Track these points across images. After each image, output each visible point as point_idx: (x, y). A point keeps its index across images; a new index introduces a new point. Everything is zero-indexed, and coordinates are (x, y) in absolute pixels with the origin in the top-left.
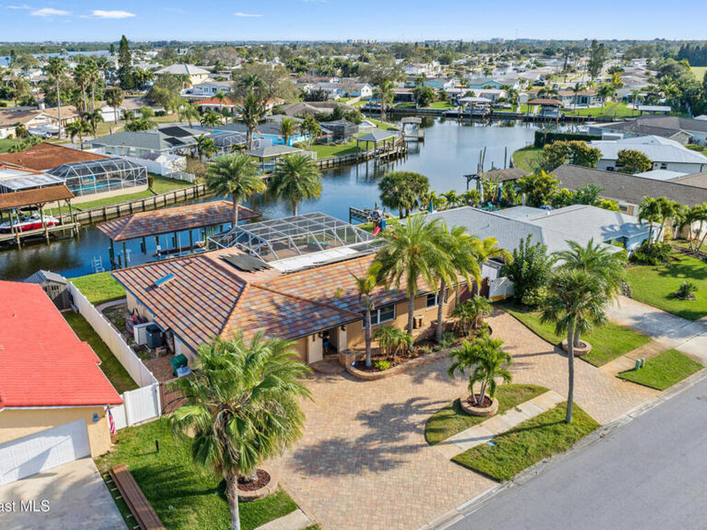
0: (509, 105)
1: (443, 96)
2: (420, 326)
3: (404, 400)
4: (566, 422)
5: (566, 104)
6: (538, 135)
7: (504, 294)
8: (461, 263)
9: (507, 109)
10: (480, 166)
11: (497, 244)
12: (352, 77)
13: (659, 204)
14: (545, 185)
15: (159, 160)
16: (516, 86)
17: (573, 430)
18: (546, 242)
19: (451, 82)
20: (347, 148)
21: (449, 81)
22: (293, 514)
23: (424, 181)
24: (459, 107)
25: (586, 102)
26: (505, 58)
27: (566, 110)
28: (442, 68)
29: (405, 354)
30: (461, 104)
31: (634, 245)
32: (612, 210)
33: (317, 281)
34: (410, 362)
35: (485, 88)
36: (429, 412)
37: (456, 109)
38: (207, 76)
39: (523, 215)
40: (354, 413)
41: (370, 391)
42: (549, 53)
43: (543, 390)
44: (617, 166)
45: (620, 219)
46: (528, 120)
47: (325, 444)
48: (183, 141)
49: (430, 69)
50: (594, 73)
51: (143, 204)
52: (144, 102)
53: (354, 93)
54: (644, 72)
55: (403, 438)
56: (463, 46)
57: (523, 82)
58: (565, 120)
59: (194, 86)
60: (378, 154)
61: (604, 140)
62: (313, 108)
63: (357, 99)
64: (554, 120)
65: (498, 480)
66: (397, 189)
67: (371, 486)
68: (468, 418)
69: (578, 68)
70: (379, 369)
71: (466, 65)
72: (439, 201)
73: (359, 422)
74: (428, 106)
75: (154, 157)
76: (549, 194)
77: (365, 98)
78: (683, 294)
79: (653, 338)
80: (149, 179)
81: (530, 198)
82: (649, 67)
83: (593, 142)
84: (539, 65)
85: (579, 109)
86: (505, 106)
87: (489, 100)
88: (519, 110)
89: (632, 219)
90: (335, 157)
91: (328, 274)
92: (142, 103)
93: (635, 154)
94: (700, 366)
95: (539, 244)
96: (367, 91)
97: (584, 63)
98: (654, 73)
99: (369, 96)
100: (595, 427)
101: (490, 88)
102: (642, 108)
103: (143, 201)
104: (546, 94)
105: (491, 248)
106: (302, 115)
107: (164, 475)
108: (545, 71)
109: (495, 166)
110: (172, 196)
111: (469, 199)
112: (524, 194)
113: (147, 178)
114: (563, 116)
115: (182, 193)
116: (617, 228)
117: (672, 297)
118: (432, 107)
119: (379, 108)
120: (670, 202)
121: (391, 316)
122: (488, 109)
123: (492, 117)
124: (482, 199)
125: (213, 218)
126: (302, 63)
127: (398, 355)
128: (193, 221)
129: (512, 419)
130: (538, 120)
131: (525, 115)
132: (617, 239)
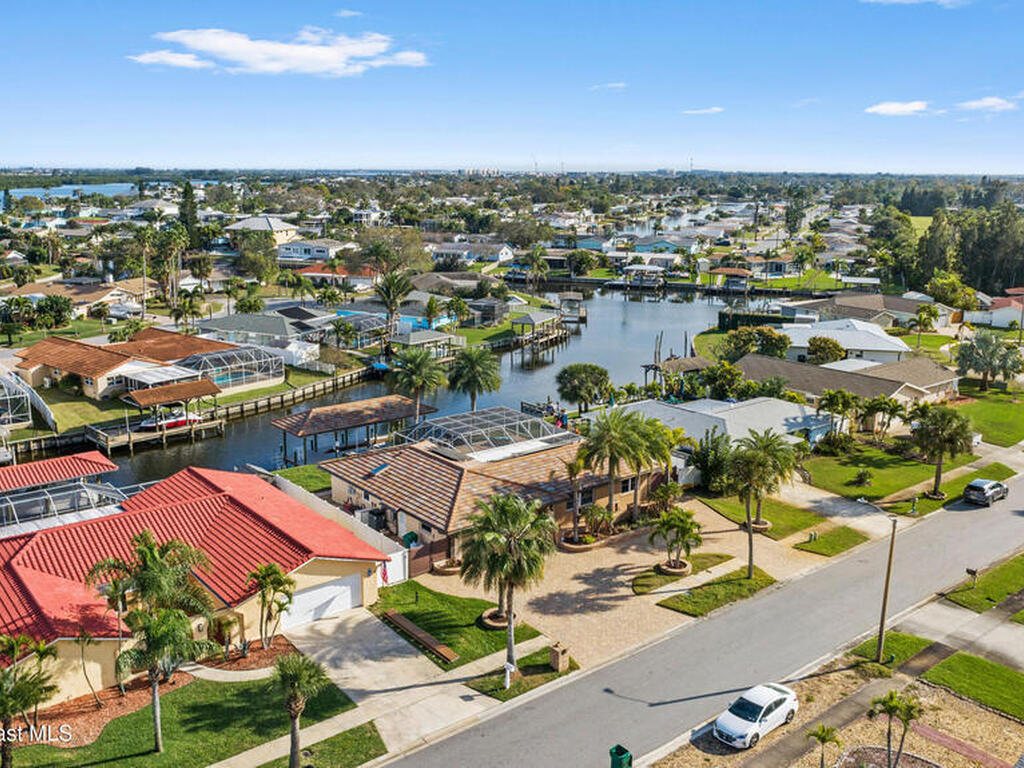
0: (686, 274)
1: (604, 262)
2: (616, 510)
3: (612, 565)
4: (749, 578)
5: (757, 272)
6: (722, 316)
7: (692, 482)
8: (655, 450)
9: (684, 278)
10: (657, 354)
11: (684, 434)
12: (482, 233)
13: (839, 396)
14: (729, 377)
15: (289, 348)
16: (694, 249)
17: (754, 583)
18: (729, 433)
19: (612, 240)
20: (498, 332)
21: (608, 240)
22: (538, 638)
23: (604, 373)
24: (624, 276)
25: (780, 270)
26: (677, 202)
27: (756, 281)
28: (596, 218)
29: (606, 531)
30: (627, 272)
31: (819, 437)
32: (797, 402)
33: (524, 468)
34: (613, 537)
35: (655, 252)
36: (634, 573)
37: (621, 278)
38: (294, 233)
39: (708, 408)
40: (571, 576)
41: (580, 560)
42: (735, 196)
43: (730, 558)
44: (809, 354)
45: (803, 411)
46: (710, 293)
47: (551, 596)
48: (311, 325)
49: (580, 221)
50: (792, 228)
51: (282, 399)
52: (232, 271)
53: (491, 257)
54: (854, 227)
55: (615, 591)
56: (620, 184)
57: (702, 242)
58: (755, 294)
59: (280, 246)
60: (536, 338)
61: (797, 322)
62: (450, 281)
63: (494, 266)
64: (742, 293)
65: (695, 616)
66: (576, 382)
67: (594, 621)
68: (667, 578)
69: (773, 220)
70: (586, 543)
71: (626, 212)
72: (619, 394)
73: (576, 582)
74: (586, 274)
75: (283, 344)
76: (734, 387)
77: (504, 262)
78: (860, 481)
79: (829, 518)
80: (286, 371)
81: (714, 390)
82: (862, 218)
83: (785, 325)
84: (723, 215)
85: (772, 280)
86: (682, 275)
87: (662, 269)
88: (699, 281)
89: (811, 411)
90: (487, 343)
91: (532, 462)
92: (229, 272)
93: (826, 341)
94: (866, 539)
95: (723, 434)
96: (506, 254)
97: (781, 211)
98: (867, 228)
99: (509, 261)
100: (772, 582)
101: (661, 251)
102: (846, 279)
103: (282, 396)
104: (731, 261)
105: (680, 436)
106: (437, 290)
107: (429, 617)
108: (730, 224)
109: (674, 353)
110: (311, 390)
111: (650, 392)
112: (708, 387)
113: (283, 370)
114: (753, 288)
115: (321, 386)
116: (800, 420)
117: (850, 484)
118: (591, 275)
119: (524, 277)
120: (849, 394)
121: (590, 500)
122: (661, 279)
123: (666, 289)
124: (664, 392)
125: (390, 413)
126: (412, 212)
127: (600, 532)
128: (371, 416)
129: (703, 577)
130: (723, 293)
131: (707, 287)
132: (800, 431)
